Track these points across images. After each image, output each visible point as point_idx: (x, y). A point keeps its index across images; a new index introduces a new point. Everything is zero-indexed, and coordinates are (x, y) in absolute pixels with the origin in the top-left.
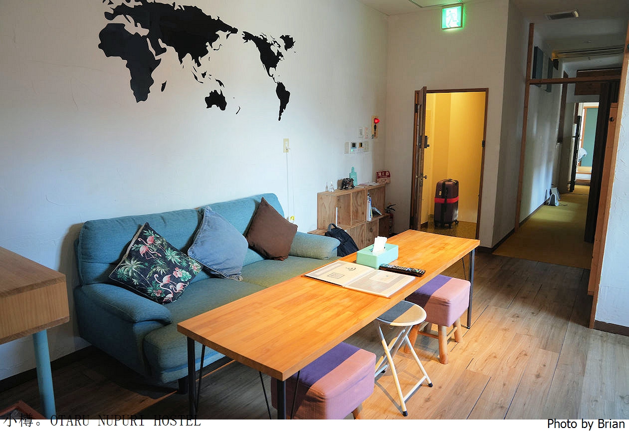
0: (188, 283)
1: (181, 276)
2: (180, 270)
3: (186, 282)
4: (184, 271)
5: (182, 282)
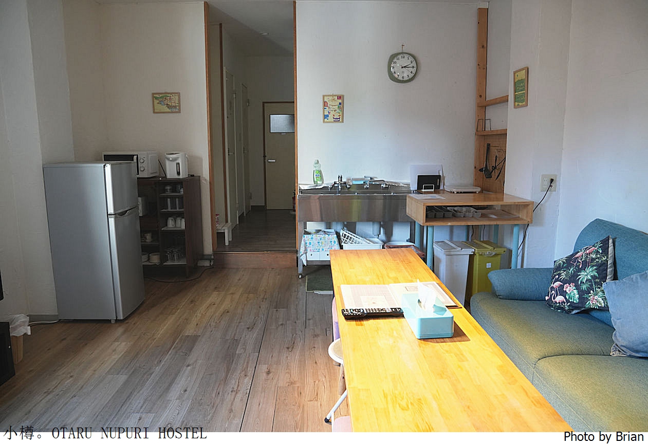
0: (569, 304)
1: (569, 293)
2: (574, 288)
3: (568, 301)
4: (576, 292)
5: (566, 298)
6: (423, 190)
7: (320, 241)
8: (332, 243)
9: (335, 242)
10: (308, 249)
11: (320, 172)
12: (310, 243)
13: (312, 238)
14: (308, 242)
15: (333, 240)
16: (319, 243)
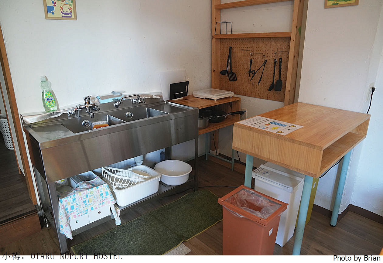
6: (175, 99)
7: (87, 199)
8: (104, 196)
9: (107, 193)
10: (71, 217)
11: (52, 93)
12: (72, 208)
13: (74, 200)
14: (69, 207)
15: (104, 192)
16: (85, 202)
